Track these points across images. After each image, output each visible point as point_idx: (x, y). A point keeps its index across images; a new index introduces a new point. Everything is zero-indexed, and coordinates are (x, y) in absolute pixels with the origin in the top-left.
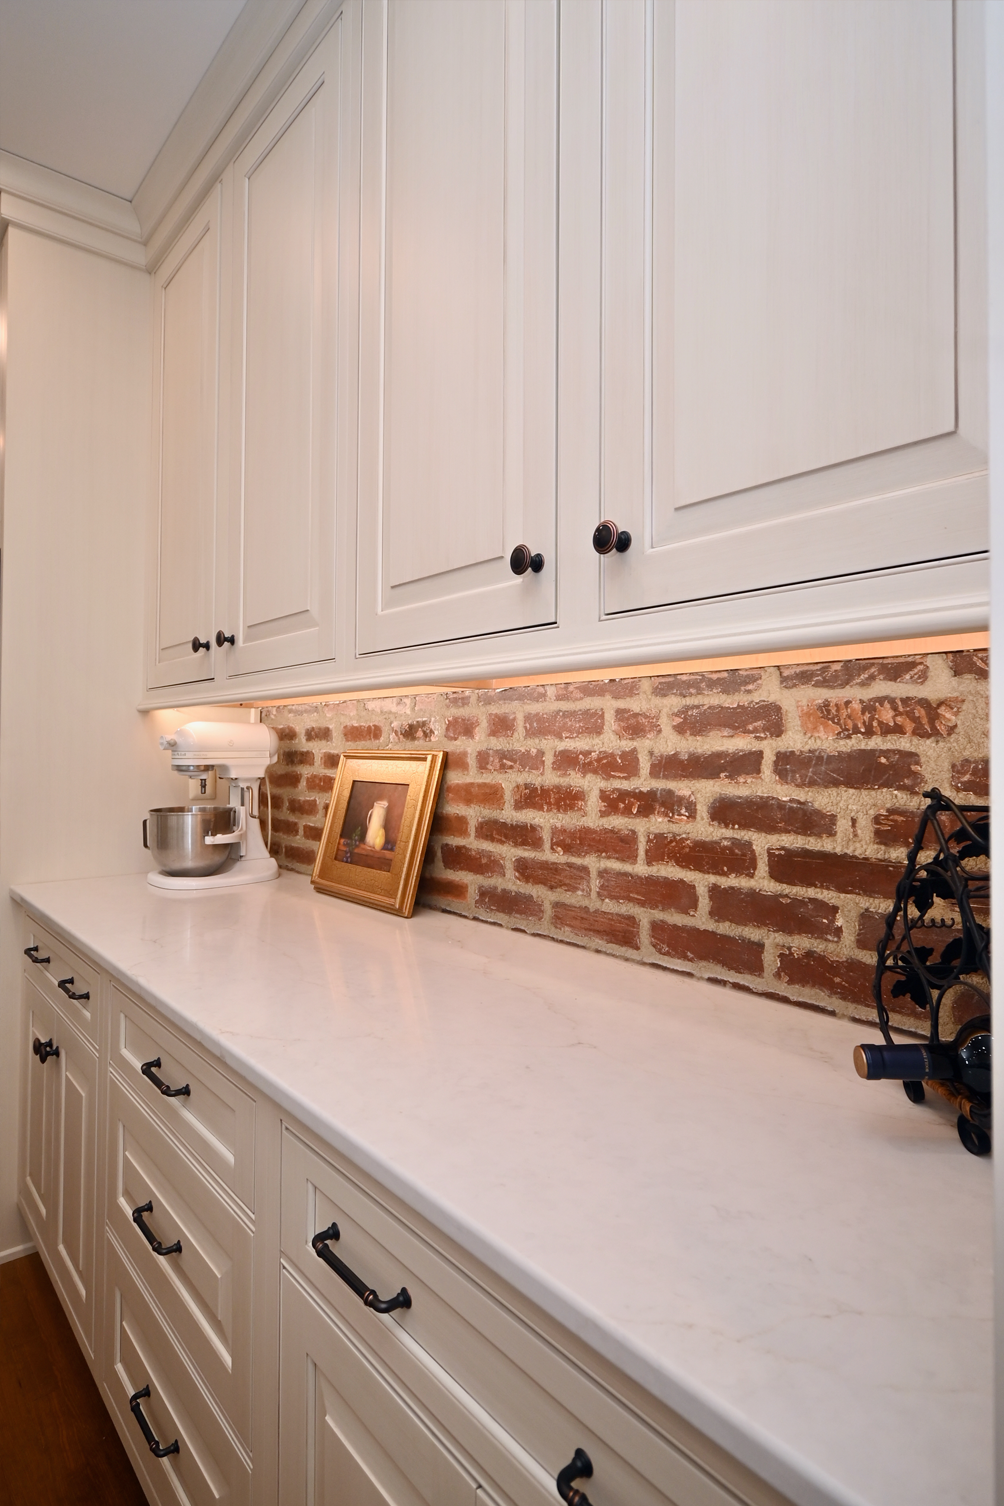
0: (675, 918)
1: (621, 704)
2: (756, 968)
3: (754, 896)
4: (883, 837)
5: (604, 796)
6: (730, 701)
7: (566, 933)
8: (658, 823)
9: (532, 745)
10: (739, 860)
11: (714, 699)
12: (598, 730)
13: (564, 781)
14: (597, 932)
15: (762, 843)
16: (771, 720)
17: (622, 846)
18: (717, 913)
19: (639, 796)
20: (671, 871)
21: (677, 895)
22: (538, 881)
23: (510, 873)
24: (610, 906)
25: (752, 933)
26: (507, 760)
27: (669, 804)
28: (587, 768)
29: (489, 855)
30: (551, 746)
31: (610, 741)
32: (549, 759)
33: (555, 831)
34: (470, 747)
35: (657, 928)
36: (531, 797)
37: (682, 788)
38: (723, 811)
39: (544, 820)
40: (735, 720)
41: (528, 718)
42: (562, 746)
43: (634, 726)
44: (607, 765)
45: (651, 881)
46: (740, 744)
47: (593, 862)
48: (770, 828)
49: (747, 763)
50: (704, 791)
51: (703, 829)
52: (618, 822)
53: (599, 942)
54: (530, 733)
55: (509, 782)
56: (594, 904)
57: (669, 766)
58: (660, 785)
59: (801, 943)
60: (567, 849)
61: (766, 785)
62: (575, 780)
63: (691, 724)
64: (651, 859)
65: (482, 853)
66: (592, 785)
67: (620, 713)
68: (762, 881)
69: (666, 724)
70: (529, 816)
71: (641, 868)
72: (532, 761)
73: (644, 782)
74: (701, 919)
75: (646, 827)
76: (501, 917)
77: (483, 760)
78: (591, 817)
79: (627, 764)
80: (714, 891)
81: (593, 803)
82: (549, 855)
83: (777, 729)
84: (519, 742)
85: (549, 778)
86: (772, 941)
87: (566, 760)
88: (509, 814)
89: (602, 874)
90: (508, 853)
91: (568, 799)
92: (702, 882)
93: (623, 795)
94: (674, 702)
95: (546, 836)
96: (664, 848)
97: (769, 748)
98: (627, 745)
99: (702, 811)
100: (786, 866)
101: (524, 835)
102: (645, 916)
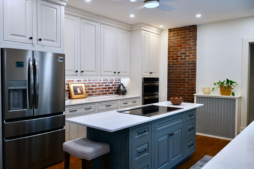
0: (103, 92)
1: (100, 79)
2: (107, 94)
3: (107, 90)
4: (112, 86)
5: (98, 85)
6: (106, 79)
7: (96, 96)
8: (102, 87)
9: (93, 82)
10: (106, 88)
11: (105, 79)
12: (98, 81)
13: (95, 85)
14: (98, 95)
15: (107, 87)
16: (107, 80)
17: (99, 89)
18: (105, 92)
19: (101, 85)
20: (103, 90)
21: (103, 91)
22: (93, 92)
23: (91, 92)
24: (99, 93)
25: (107, 92)
26: (90, 83)
27: (102, 85)
28: (97, 83)
29: (89, 91)
30: (94, 82)
31: (99, 81)
32: (94, 83)
33: (95, 88)
34: (86, 82)
35: (102, 93)
36: (93, 86)
37: (103, 84)
38: (106, 86)
39: (94, 88)
40: (106, 80)
41: (92, 80)
42: (95, 82)
43: (100, 80)
44: (99, 83)
45: (102, 91)
46: (106, 81)
47: (98, 90)
48: (107, 86)
49: (106, 83)
50: (104, 84)
51: (104, 87)
52: (99, 87)
53: (98, 96)
54: (92, 81)
55: (91, 85)
56: (98, 93)
57: (102, 83)
58: (102, 84)
59: (109, 92)
60: (96, 89)
61: (107, 84)
62: (96, 84)
63: (104, 80)
64: (102, 89)
65: (88, 91)
66: (97, 85)
67: (99, 79)
68: (107, 89)
69: (102, 80)
70: (92, 88)
71: (101, 90)
72: (93, 83)
73: (101, 84)
74: (104, 92)
75: (101, 87)
76: (90, 96)
77: (88, 83)
78: (98, 87)
79: (100, 83)
80: (105, 90)
81: (98, 86)
82: (95, 90)
83: (108, 81)
84: (91, 82)
85: (94, 84)
86: (108, 92)
87: (96, 83)
88: (91, 88)
89: (98, 91)
90: (91, 91)
91: (96, 86)
92: (104, 90)
93: (100, 85)
94: (103, 79)
95: (94, 89)
96: (102, 88)
97: (107, 82)
98: (100, 82)
99: (104, 86)
100: (109, 88)
101: (92, 89)
102: (101, 93)
